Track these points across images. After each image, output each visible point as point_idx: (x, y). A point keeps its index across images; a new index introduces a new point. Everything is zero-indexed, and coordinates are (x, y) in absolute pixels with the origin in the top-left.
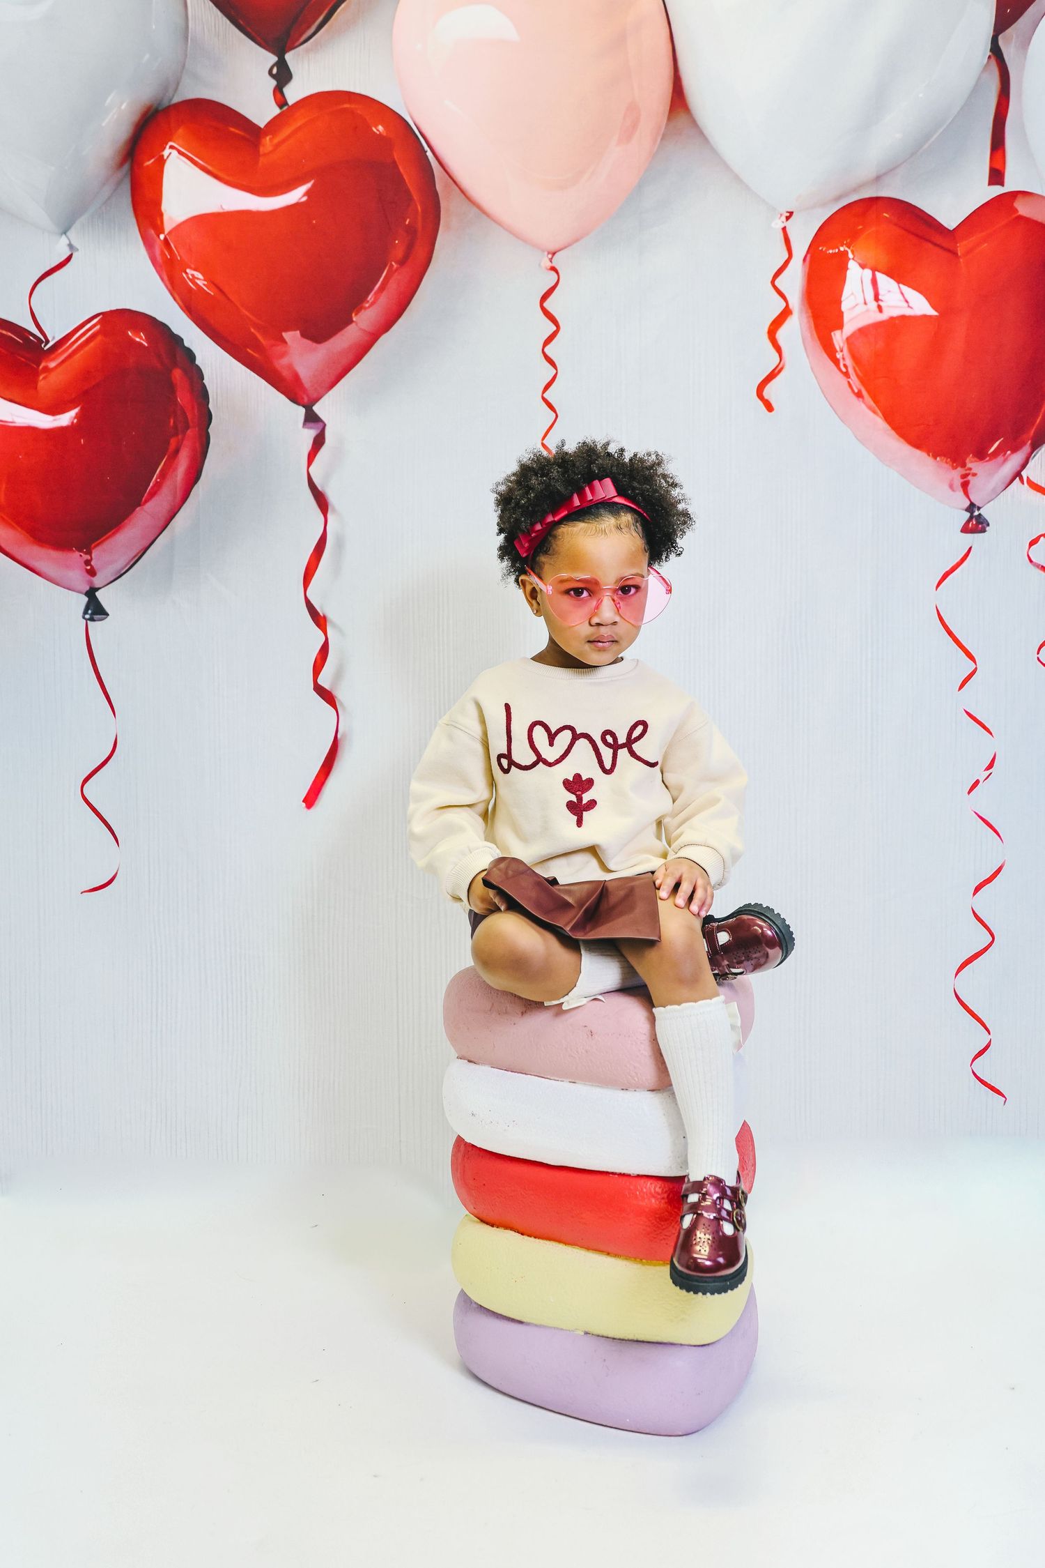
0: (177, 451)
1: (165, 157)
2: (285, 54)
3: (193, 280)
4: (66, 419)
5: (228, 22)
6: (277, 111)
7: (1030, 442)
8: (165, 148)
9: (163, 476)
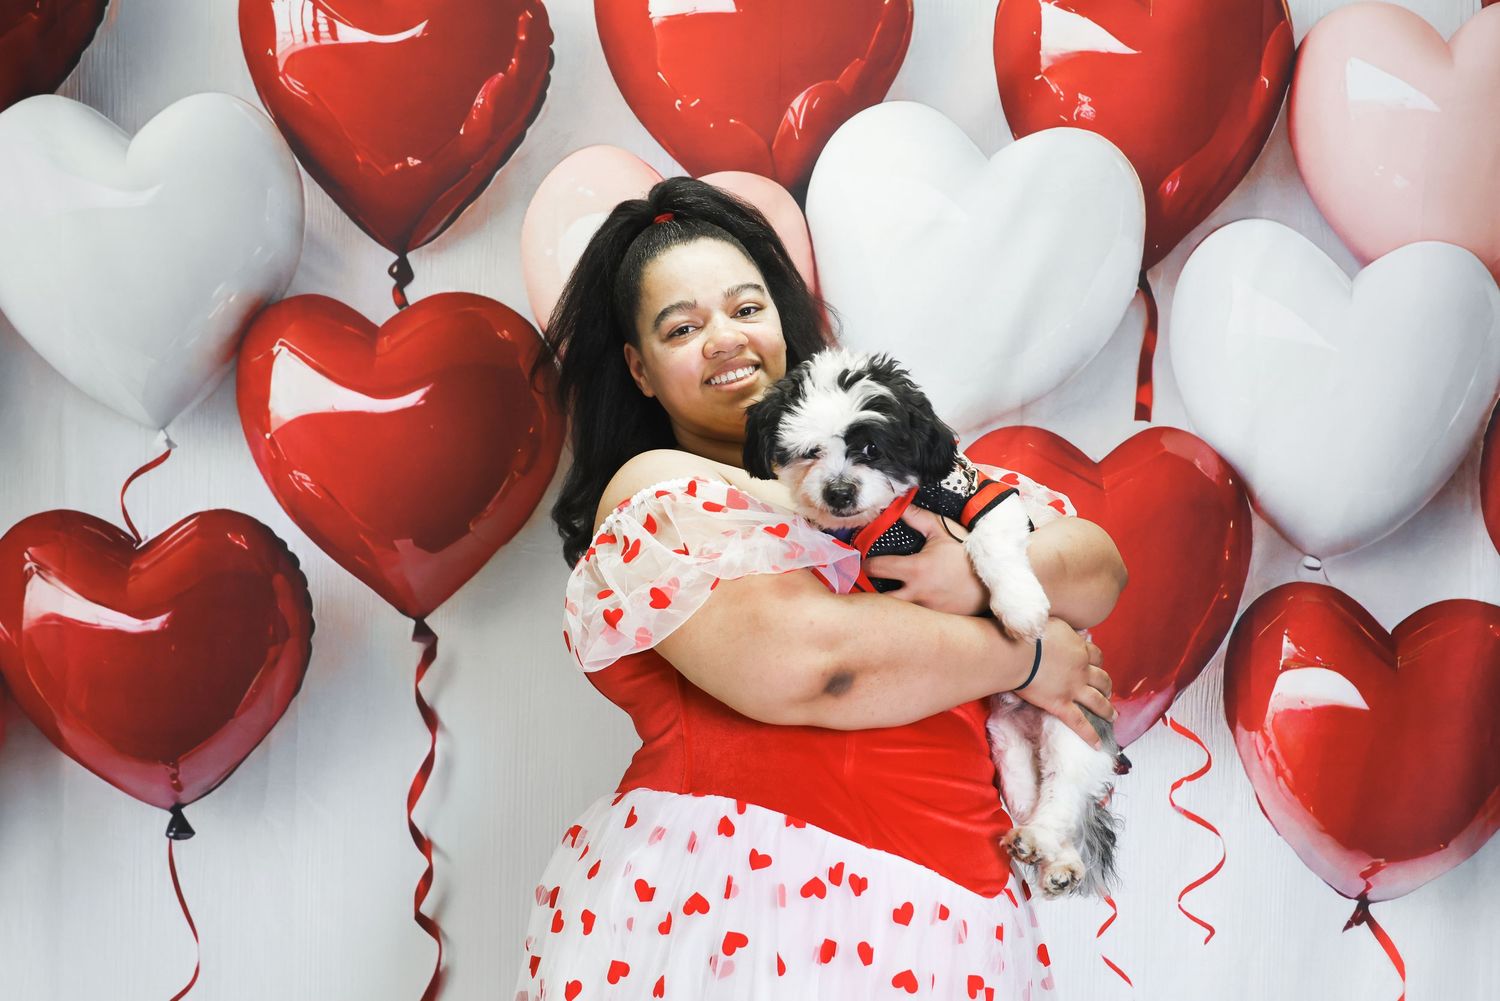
0: (275, 662)
1: (275, 353)
2: (407, 252)
3: (300, 481)
4: (155, 624)
5: (347, 218)
6: (396, 311)
7: (1173, 682)
8: (274, 345)
9: (259, 686)
